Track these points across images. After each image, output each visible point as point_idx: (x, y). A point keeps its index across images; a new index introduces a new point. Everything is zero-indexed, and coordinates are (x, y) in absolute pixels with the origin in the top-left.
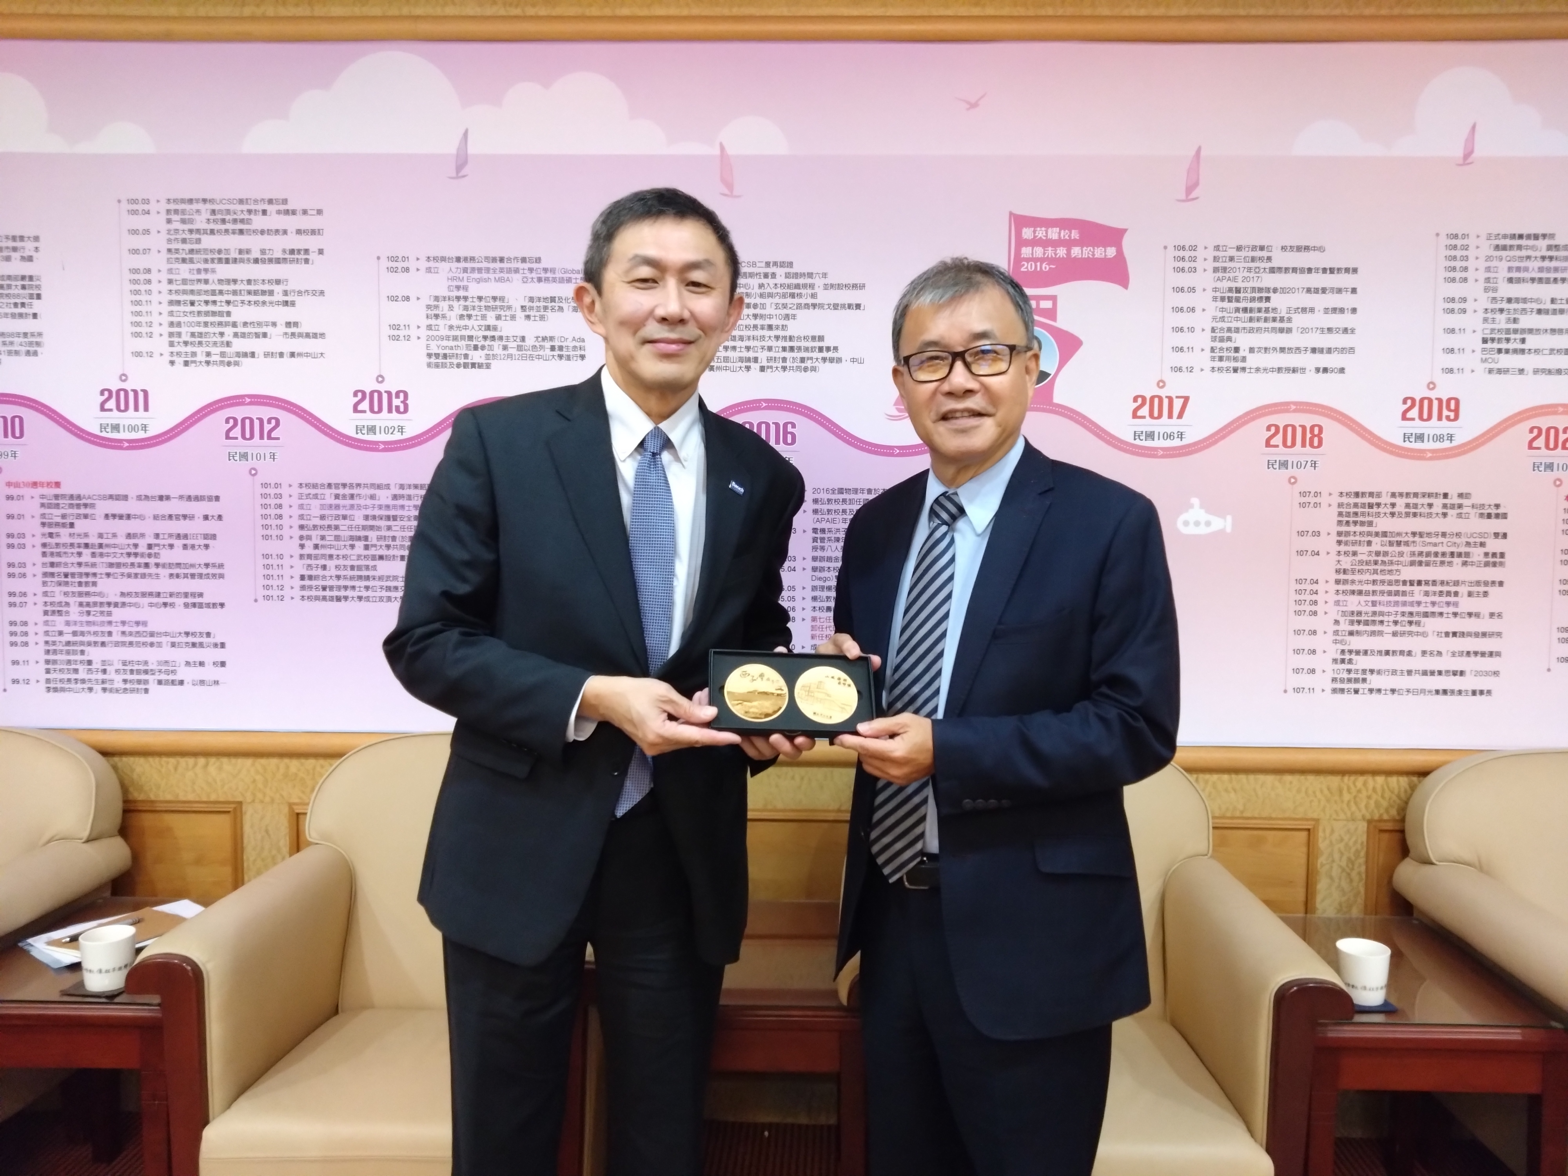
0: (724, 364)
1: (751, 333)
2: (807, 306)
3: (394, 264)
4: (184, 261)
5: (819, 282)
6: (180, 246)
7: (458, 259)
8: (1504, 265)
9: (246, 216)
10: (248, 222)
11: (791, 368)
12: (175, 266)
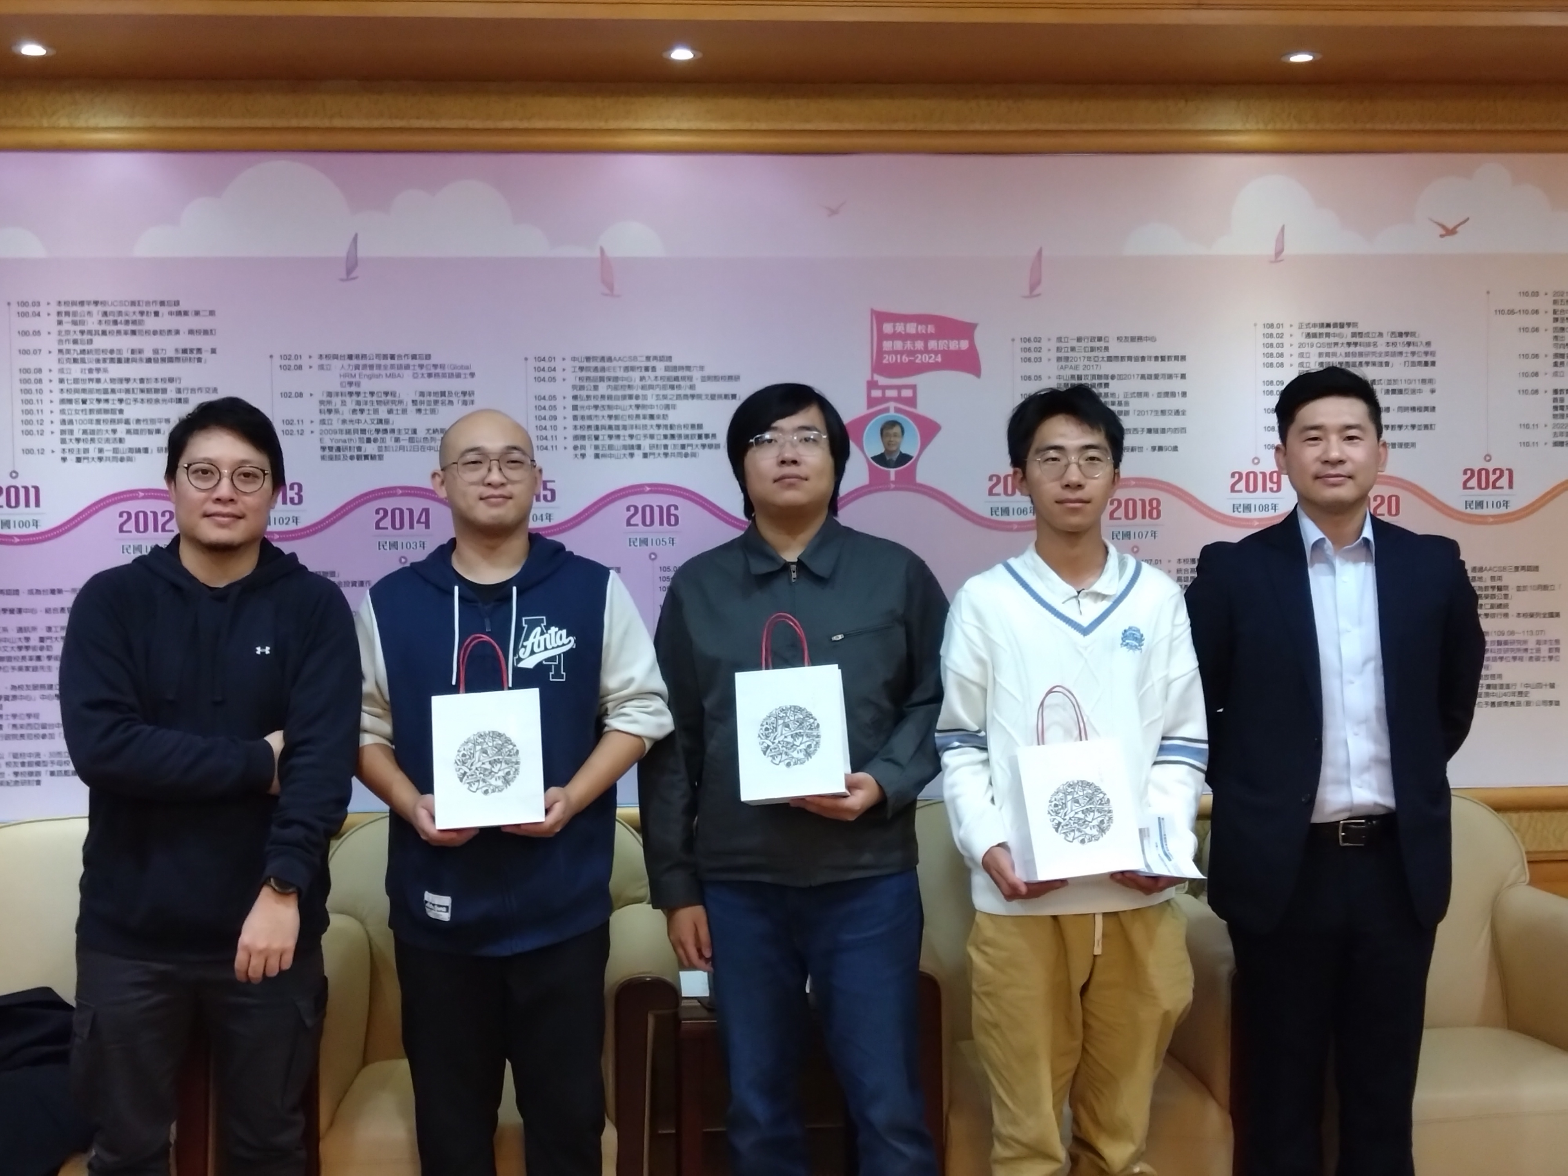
0: (608, 452)
1: (634, 422)
2: (686, 397)
3: (287, 362)
4: (75, 361)
5: (696, 375)
6: (71, 346)
7: (350, 357)
8: (1315, 351)
9: (138, 317)
10: (141, 322)
11: (673, 455)
12: (66, 366)
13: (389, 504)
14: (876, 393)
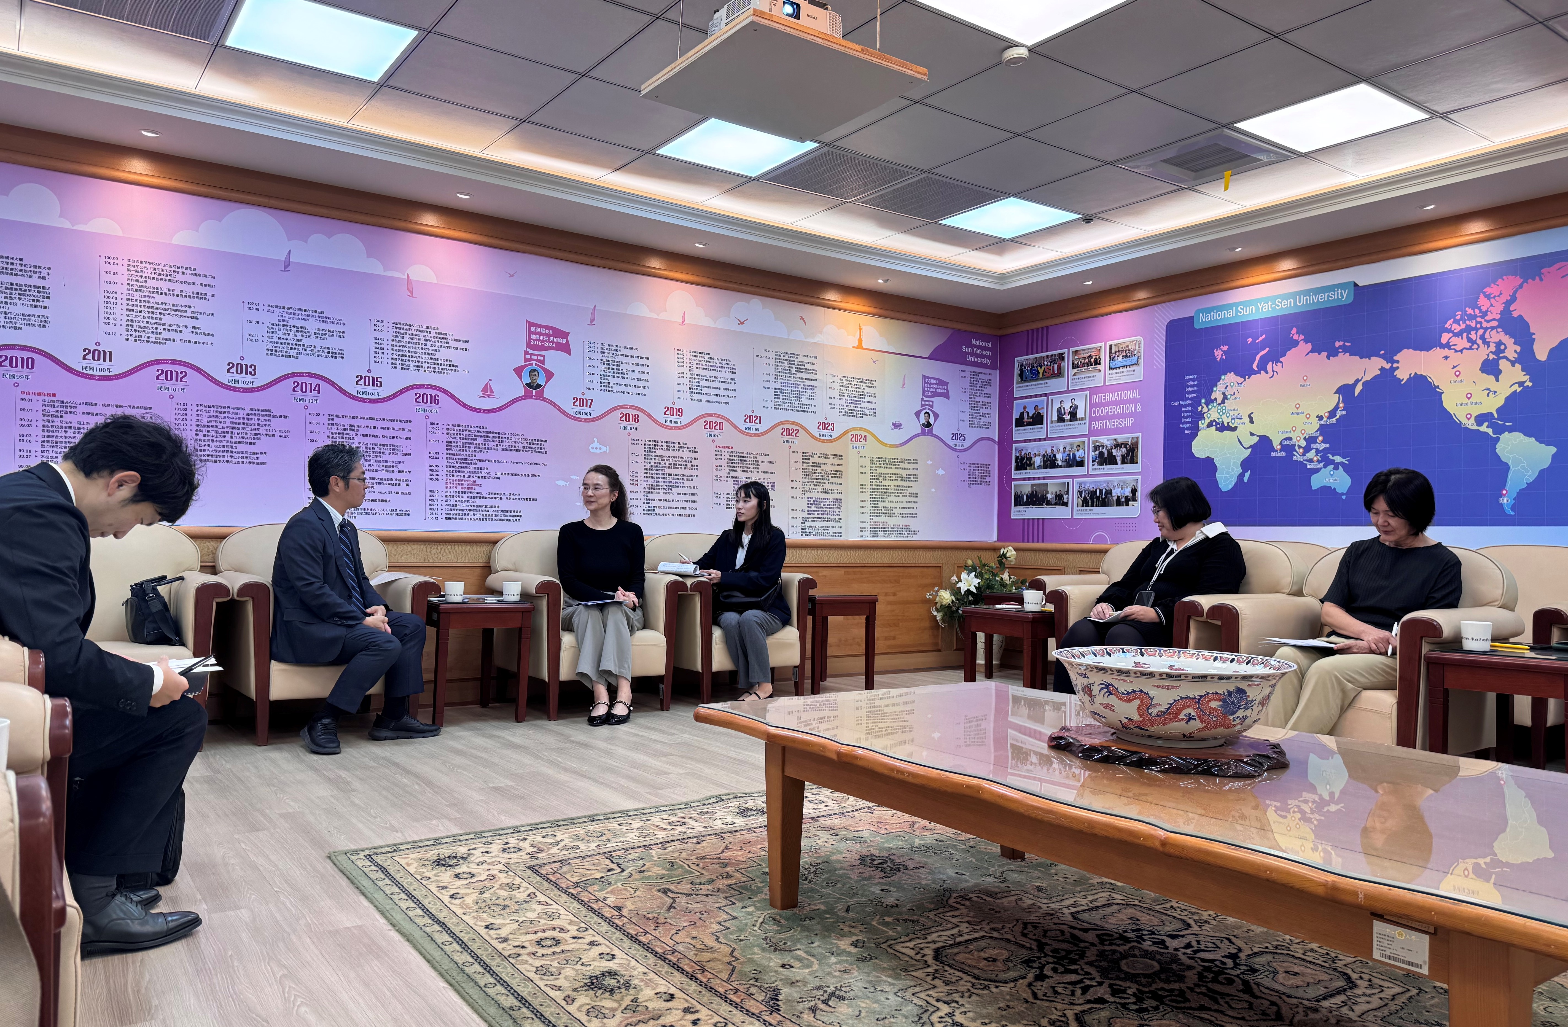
0: (407, 368)
1: (420, 355)
2: (444, 347)
3: (252, 306)
4: (136, 290)
5: (449, 338)
6: (134, 283)
7: (284, 308)
9: (173, 274)
11: (437, 372)
12: (131, 292)
13: (300, 380)
14: (528, 356)
